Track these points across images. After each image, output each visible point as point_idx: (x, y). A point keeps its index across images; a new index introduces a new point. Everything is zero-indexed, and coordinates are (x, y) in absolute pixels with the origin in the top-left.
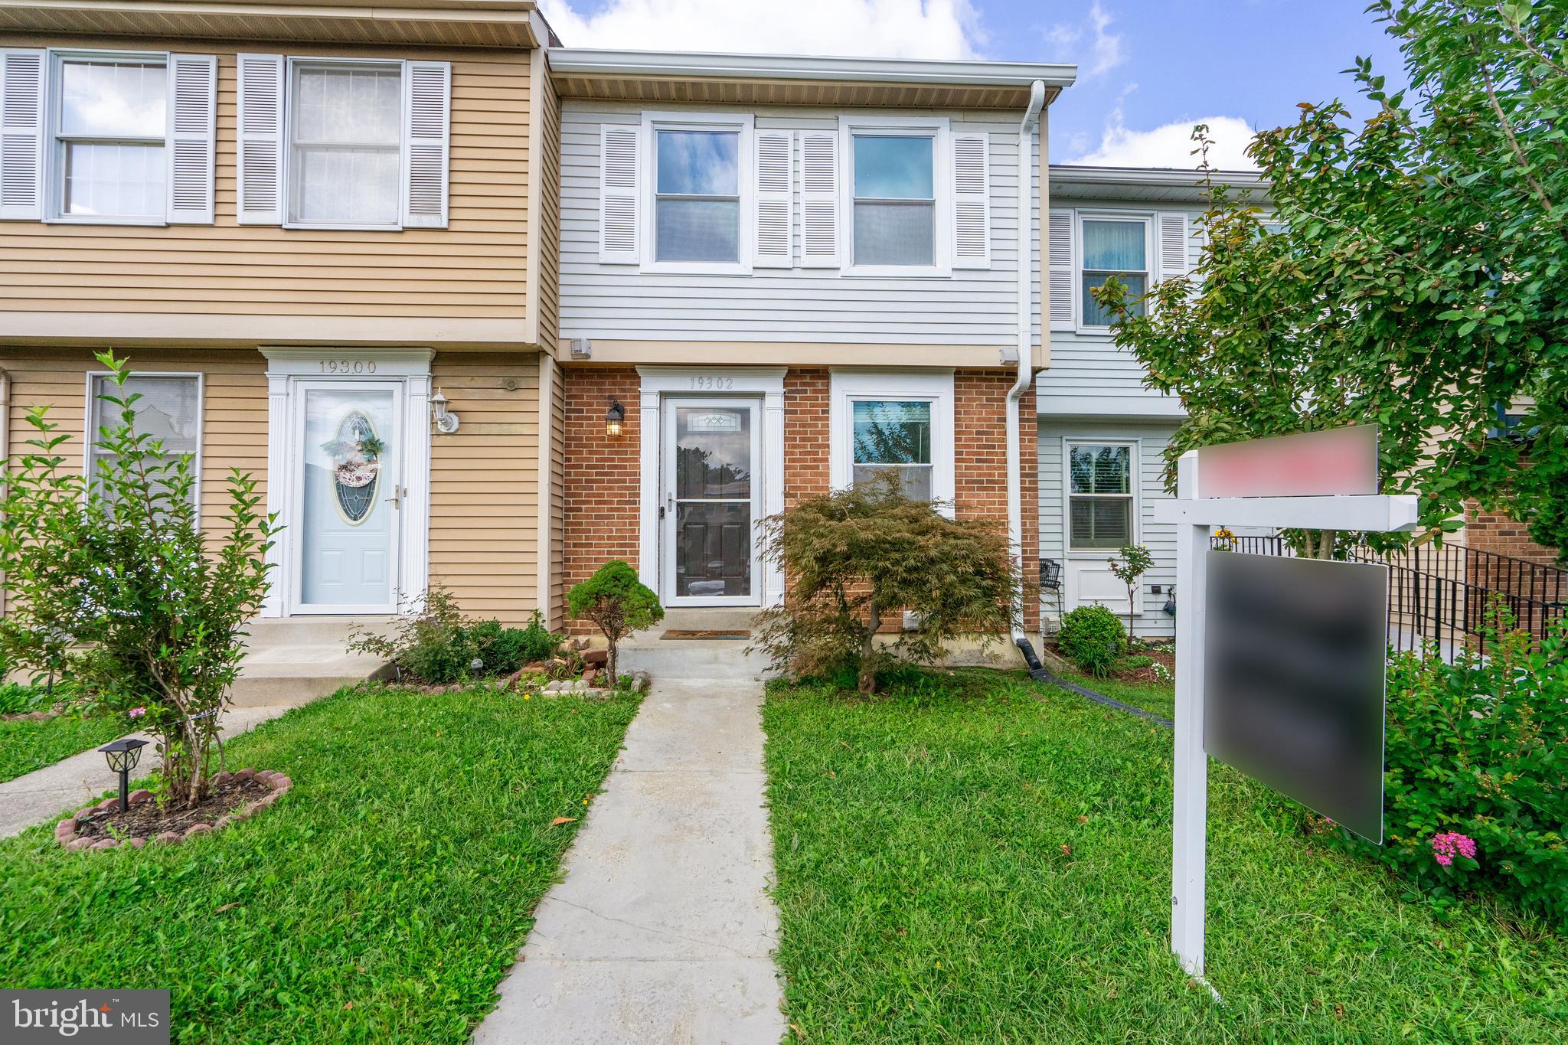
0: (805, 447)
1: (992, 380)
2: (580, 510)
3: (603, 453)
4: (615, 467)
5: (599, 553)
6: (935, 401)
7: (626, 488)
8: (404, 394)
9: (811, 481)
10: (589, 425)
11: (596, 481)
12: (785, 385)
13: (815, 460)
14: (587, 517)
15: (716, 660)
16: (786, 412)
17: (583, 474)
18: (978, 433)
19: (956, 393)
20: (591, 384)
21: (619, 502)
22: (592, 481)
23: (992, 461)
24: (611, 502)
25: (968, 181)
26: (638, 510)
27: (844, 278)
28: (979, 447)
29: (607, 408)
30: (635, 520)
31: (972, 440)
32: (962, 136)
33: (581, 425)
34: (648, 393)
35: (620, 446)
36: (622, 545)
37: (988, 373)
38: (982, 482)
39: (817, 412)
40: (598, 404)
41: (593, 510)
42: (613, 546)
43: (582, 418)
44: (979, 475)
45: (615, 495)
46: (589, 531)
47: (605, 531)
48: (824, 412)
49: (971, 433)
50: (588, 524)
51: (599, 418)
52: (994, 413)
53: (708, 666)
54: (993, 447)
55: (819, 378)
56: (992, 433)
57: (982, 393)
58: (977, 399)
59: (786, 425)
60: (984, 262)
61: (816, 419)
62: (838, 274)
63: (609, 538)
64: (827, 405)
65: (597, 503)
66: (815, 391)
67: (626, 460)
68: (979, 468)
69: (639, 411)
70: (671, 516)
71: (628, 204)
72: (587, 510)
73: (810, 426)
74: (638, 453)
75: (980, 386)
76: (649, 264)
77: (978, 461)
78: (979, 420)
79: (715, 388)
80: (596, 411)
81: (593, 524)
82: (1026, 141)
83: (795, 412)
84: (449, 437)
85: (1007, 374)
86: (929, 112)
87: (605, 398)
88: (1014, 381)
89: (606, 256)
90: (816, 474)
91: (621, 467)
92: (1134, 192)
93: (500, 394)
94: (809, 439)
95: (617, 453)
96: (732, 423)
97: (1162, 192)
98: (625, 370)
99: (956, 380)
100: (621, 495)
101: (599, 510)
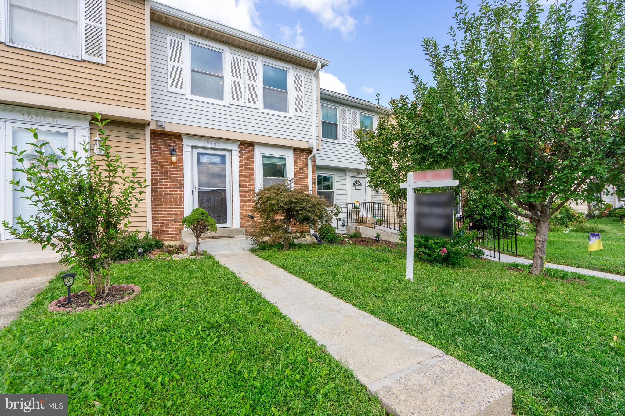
0: (246, 170)
1: (303, 152)
2: (157, 191)
3: (167, 168)
4: (173, 174)
5: (166, 208)
6: (288, 157)
7: (178, 183)
8: (75, 135)
9: (248, 182)
10: (160, 156)
11: (164, 179)
12: (239, 148)
13: (250, 175)
14: (160, 194)
15: (230, 244)
16: (239, 157)
17: (158, 176)
18: (300, 169)
19: (294, 155)
20: (161, 139)
21: (174, 188)
22: (162, 179)
23: (304, 178)
24: (171, 188)
25: (298, 88)
26: (183, 191)
27: (261, 113)
28: (300, 173)
29: (168, 150)
30: (182, 195)
31: (298, 171)
32: (296, 73)
33: (157, 156)
34: (186, 146)
35: (174, 165)
36: (176, 205)
37: (302, 150)
38: (301, 185)
39: (250, 158)
40: (164, 148)
41: (163, 191)
42: (172, 205)
43: (157, 153)
44: (300, 182)
45: (173, 185)
46: (161, 199)
47: (168, 199)
48: (252, 158)
49: (298, 169)
50: (161, 196)
51: (164, 154)
52: (304, 163)
53: (227, 247)
54: (304, 174)
55: (250, 146)
56: (304, 169)
57: (301, 156)
58: (300, 157)
59: (239, 162)
60: (303, 114)
61: (250, 160)
62: (259, 111)
63: (170, 202)
64: (253, 156)
65: (165, 188)
66: (249, 151)
67: (177, 171)
68: (300, 180)
69: (182, 152)
70: (196, 194)
71: (180, 70)
72: (160, 191)
73: (247, 163)
74: (182, 169)
75: (300, 154)
76: (189, 95)
77: (300, 178)
78: (300, 165)
79: (213, 146)
80: (163, 151)
81: (163, 197)
82: (314, 79)
83: (242, 158)
84: (100, 156)
85: (309, 151)
86: (286, 63)
87: (167, 146)
88: (311, 153)
89: (171, 89)
90: (250, 180)
91: (175, 174)
92: (335, 99)
93: (126, 140)
94: (247, 168)
95: (173, 168)
96: (217, 160)
97: (342, 101)
98: (176, 135)
99: (294, 151)
100: (175, 185)
101: (165, 191)
